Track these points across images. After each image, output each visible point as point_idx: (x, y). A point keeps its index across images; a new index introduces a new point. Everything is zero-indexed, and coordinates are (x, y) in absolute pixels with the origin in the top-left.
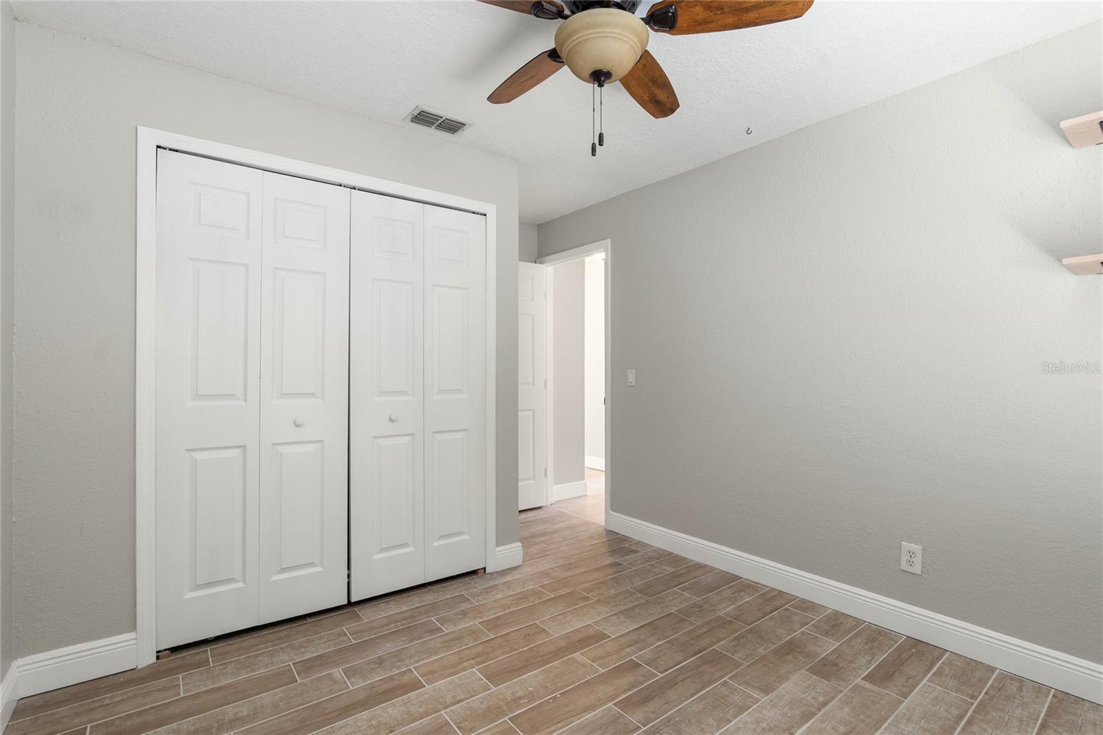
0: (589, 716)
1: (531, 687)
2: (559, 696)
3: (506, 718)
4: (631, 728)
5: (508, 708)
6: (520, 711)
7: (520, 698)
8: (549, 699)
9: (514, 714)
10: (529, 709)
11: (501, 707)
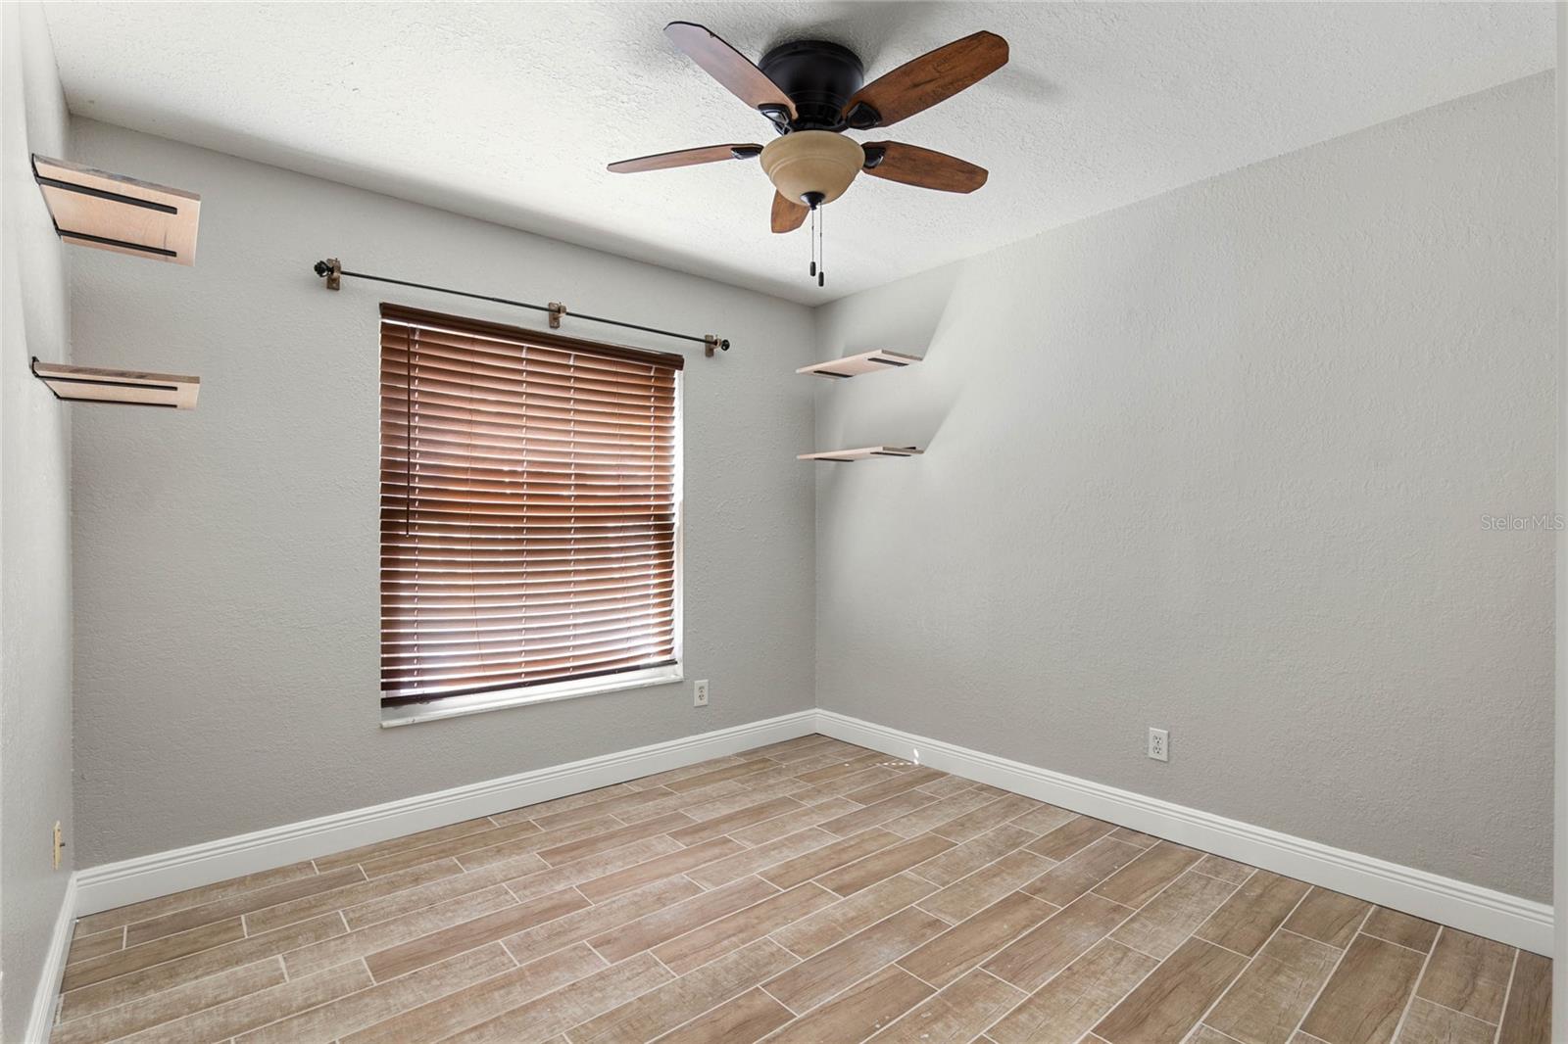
0: (829, 998)
1: (925, 1039)
2: (878, 1026)
3: (939, 991)
4: (774, 986)
5: (944, 1005)
6: (926, 1000)
7: (935, 1020)
8: (890, 1021)
9: (932, 996)
10: (914, 1005)
11: (954, 1004)
